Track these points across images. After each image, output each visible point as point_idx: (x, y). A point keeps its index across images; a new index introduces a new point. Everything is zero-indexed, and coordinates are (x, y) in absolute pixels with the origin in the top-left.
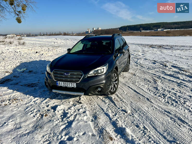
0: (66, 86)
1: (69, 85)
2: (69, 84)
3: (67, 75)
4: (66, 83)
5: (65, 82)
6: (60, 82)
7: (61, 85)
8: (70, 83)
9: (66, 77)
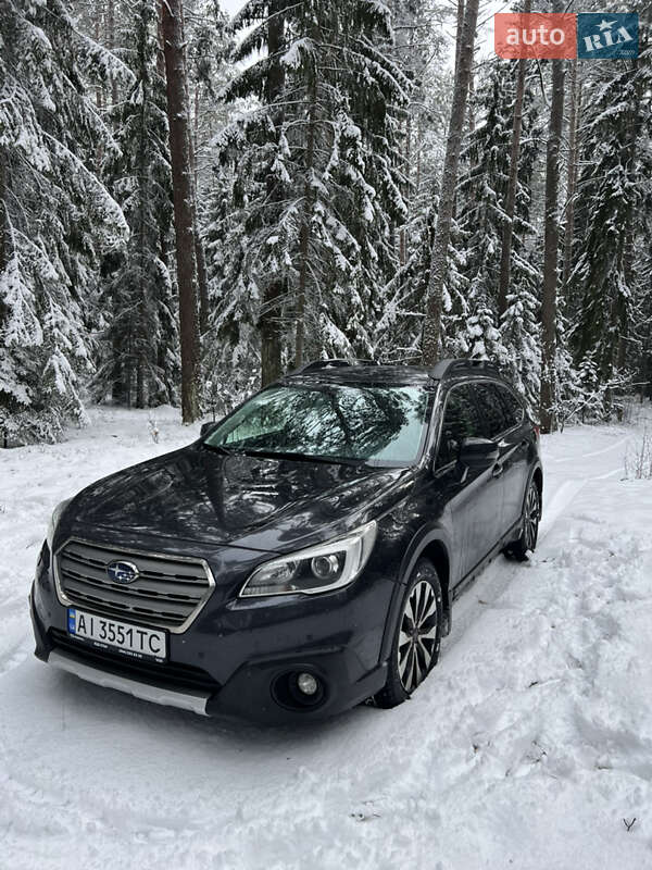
0: (115, 643)
1: (127, 638)
2: (130, 631)
3: (124, 581)
4: (117, 624)
5: (108, 621)
6: (88, 617)
7: (88, 635)
8: (135, 628)
9: (117, 587)
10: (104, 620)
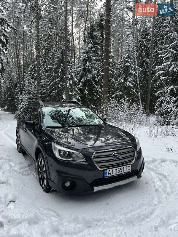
6: (111, 170)
7: (112, 175)
8: (124, 167)
9: (117, 159)
10: (116, 168)
